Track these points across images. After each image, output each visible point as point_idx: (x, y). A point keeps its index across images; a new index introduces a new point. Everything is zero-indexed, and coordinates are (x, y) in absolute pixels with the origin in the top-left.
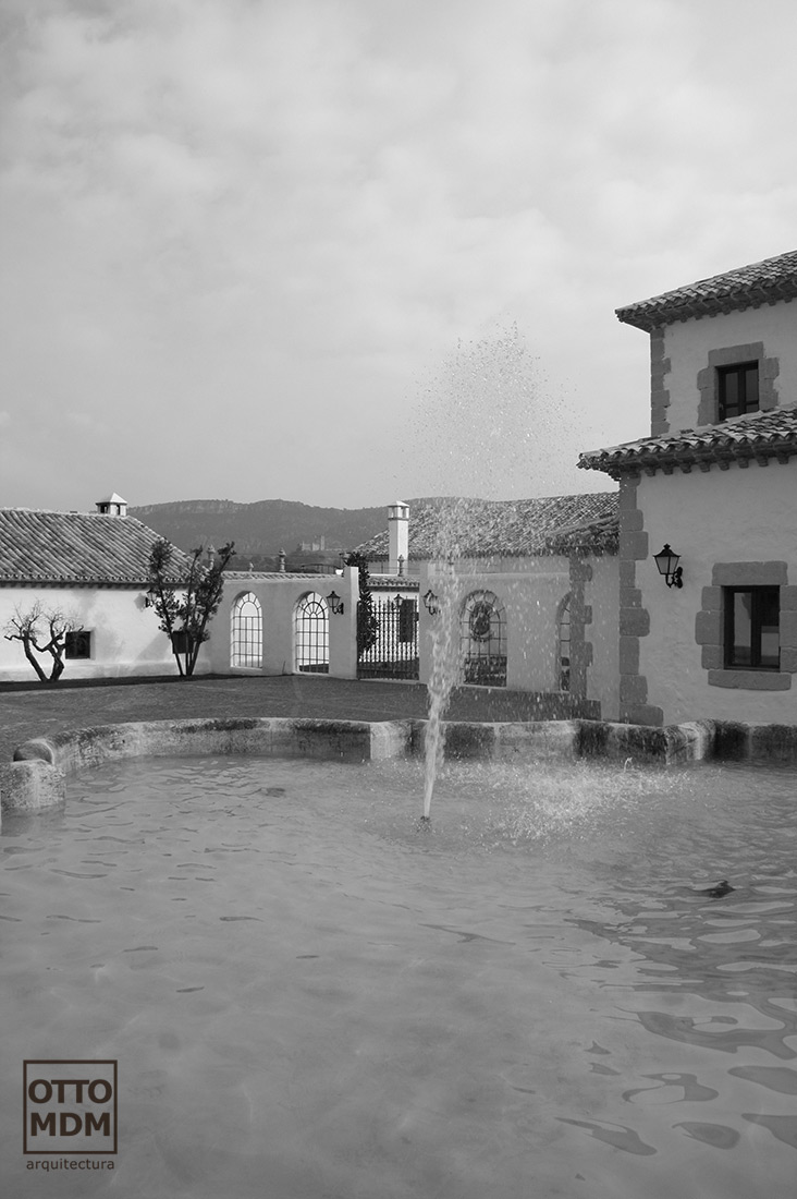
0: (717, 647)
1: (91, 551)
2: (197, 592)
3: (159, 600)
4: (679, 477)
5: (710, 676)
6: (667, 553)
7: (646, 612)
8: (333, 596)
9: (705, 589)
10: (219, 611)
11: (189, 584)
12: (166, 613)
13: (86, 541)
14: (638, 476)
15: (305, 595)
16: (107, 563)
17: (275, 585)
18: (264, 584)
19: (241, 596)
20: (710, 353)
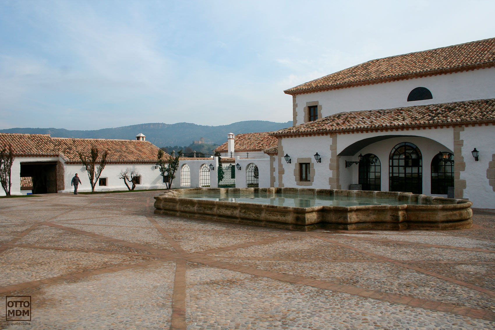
0: (298, 177)
1: (138, 152)
2: (171, 164)
3: (161, 167)
4: (290, 139)
5: (297, 183)
6: (287, 156)
7: (283, 169)
8: (211, 165)
9: (296, 164)
10: (178, 169)
11: (169, 162)
12: (163, 170)
13: (136, 149)
14: (282, 138)
15: (203, 165)
16: (144, 156)
17: (194, 162)
18: (191, 162)
19: (183, 165)
20: (307, 103)
